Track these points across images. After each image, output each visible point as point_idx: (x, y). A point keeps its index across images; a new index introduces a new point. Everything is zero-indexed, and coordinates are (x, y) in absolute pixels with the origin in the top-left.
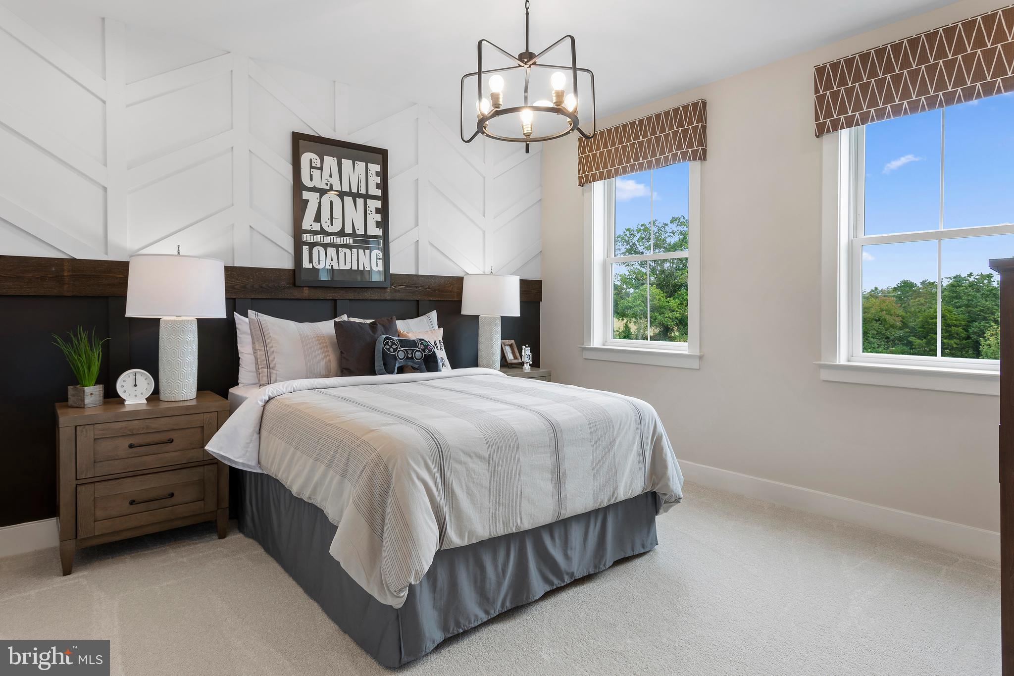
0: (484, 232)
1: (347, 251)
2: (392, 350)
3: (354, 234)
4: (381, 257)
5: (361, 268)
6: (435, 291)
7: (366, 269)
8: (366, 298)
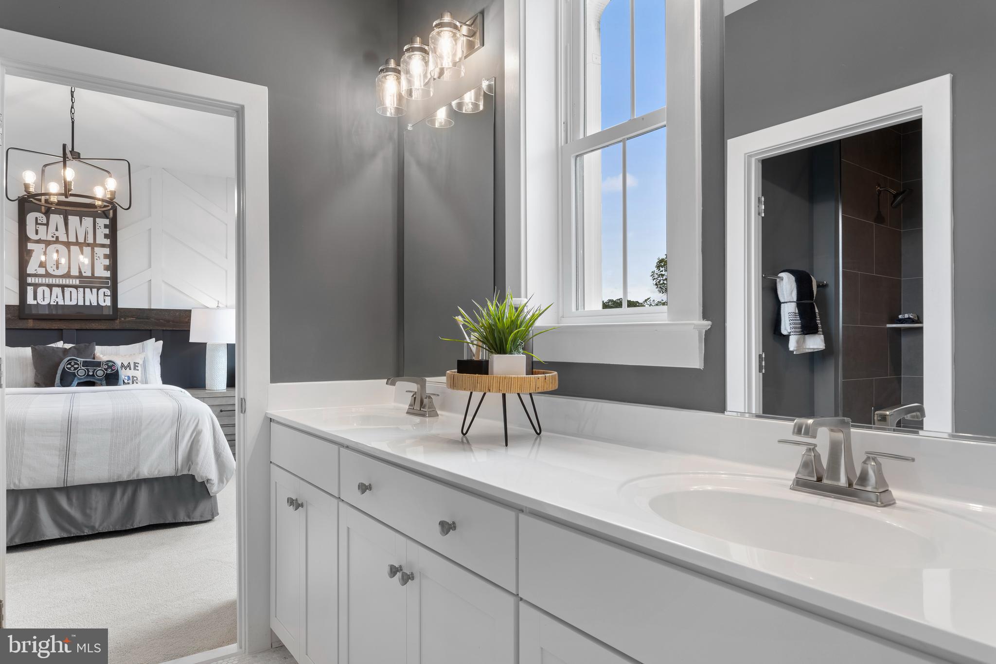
0: (226, 272)
1: (74, 290)
2: (72, 369)
3: (80, 276)
4: (109, 294)
5: (87, 303)
6: (169, 322)
7: (93, 304)
8: (94, 328)
